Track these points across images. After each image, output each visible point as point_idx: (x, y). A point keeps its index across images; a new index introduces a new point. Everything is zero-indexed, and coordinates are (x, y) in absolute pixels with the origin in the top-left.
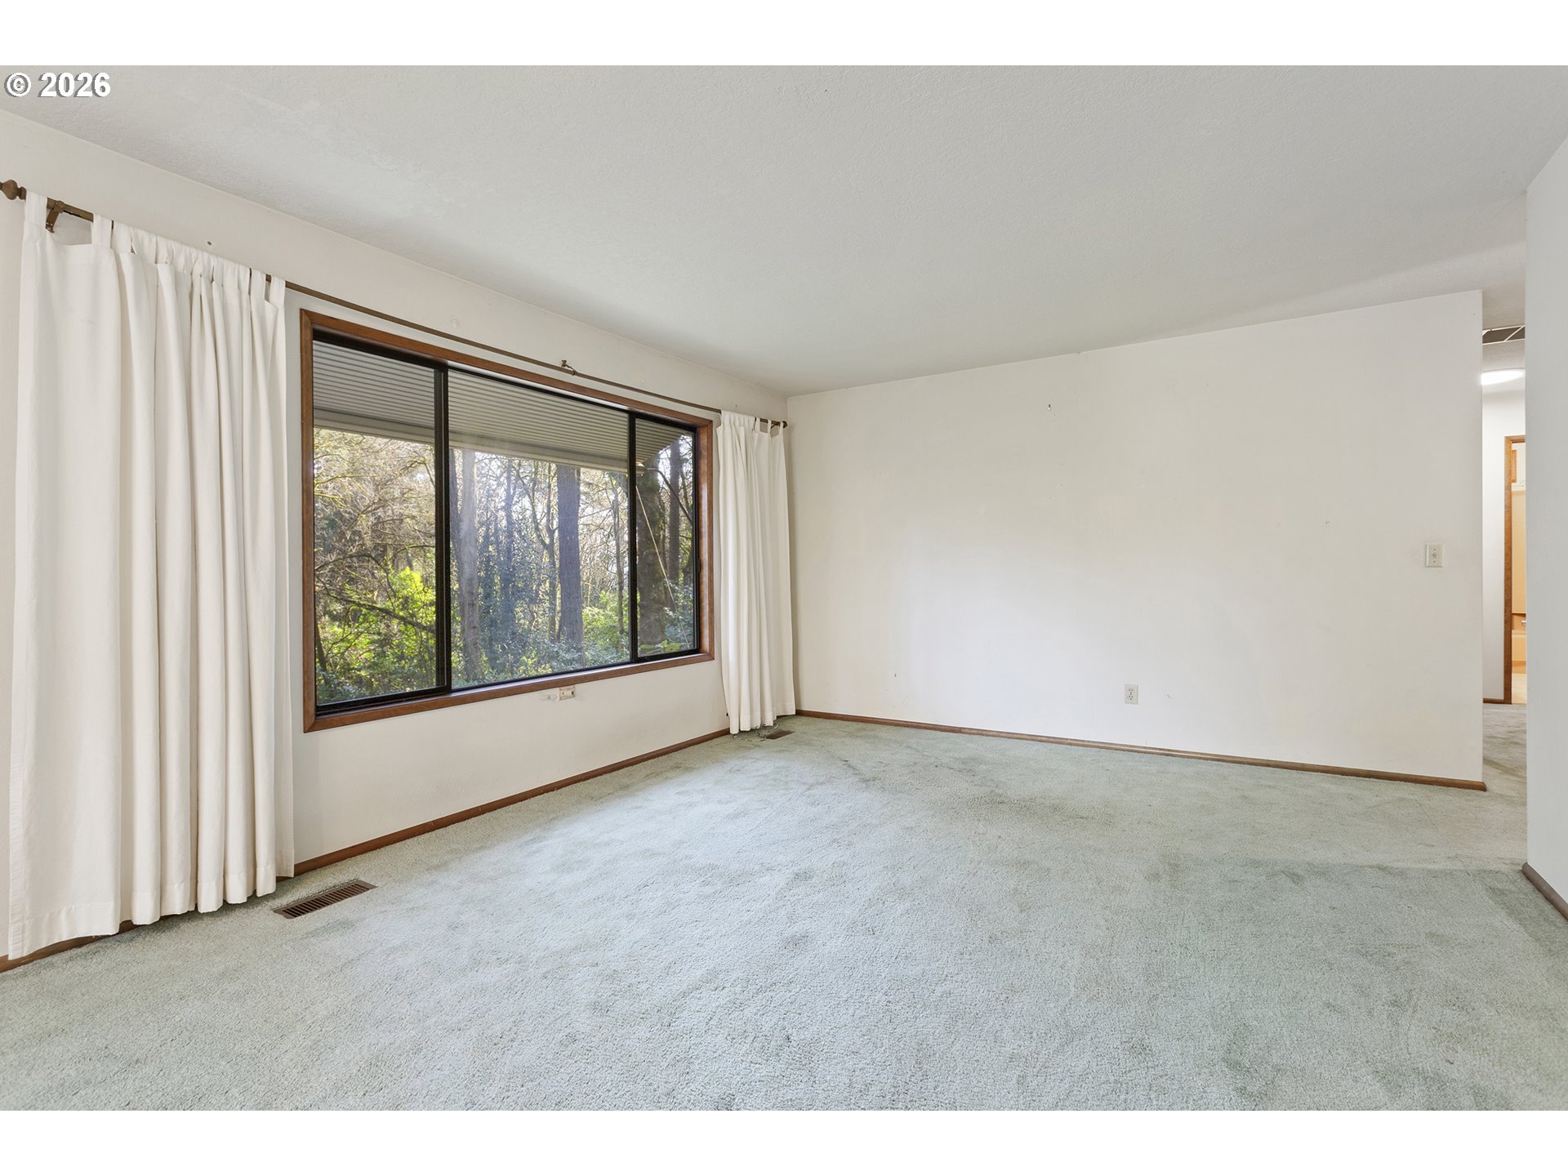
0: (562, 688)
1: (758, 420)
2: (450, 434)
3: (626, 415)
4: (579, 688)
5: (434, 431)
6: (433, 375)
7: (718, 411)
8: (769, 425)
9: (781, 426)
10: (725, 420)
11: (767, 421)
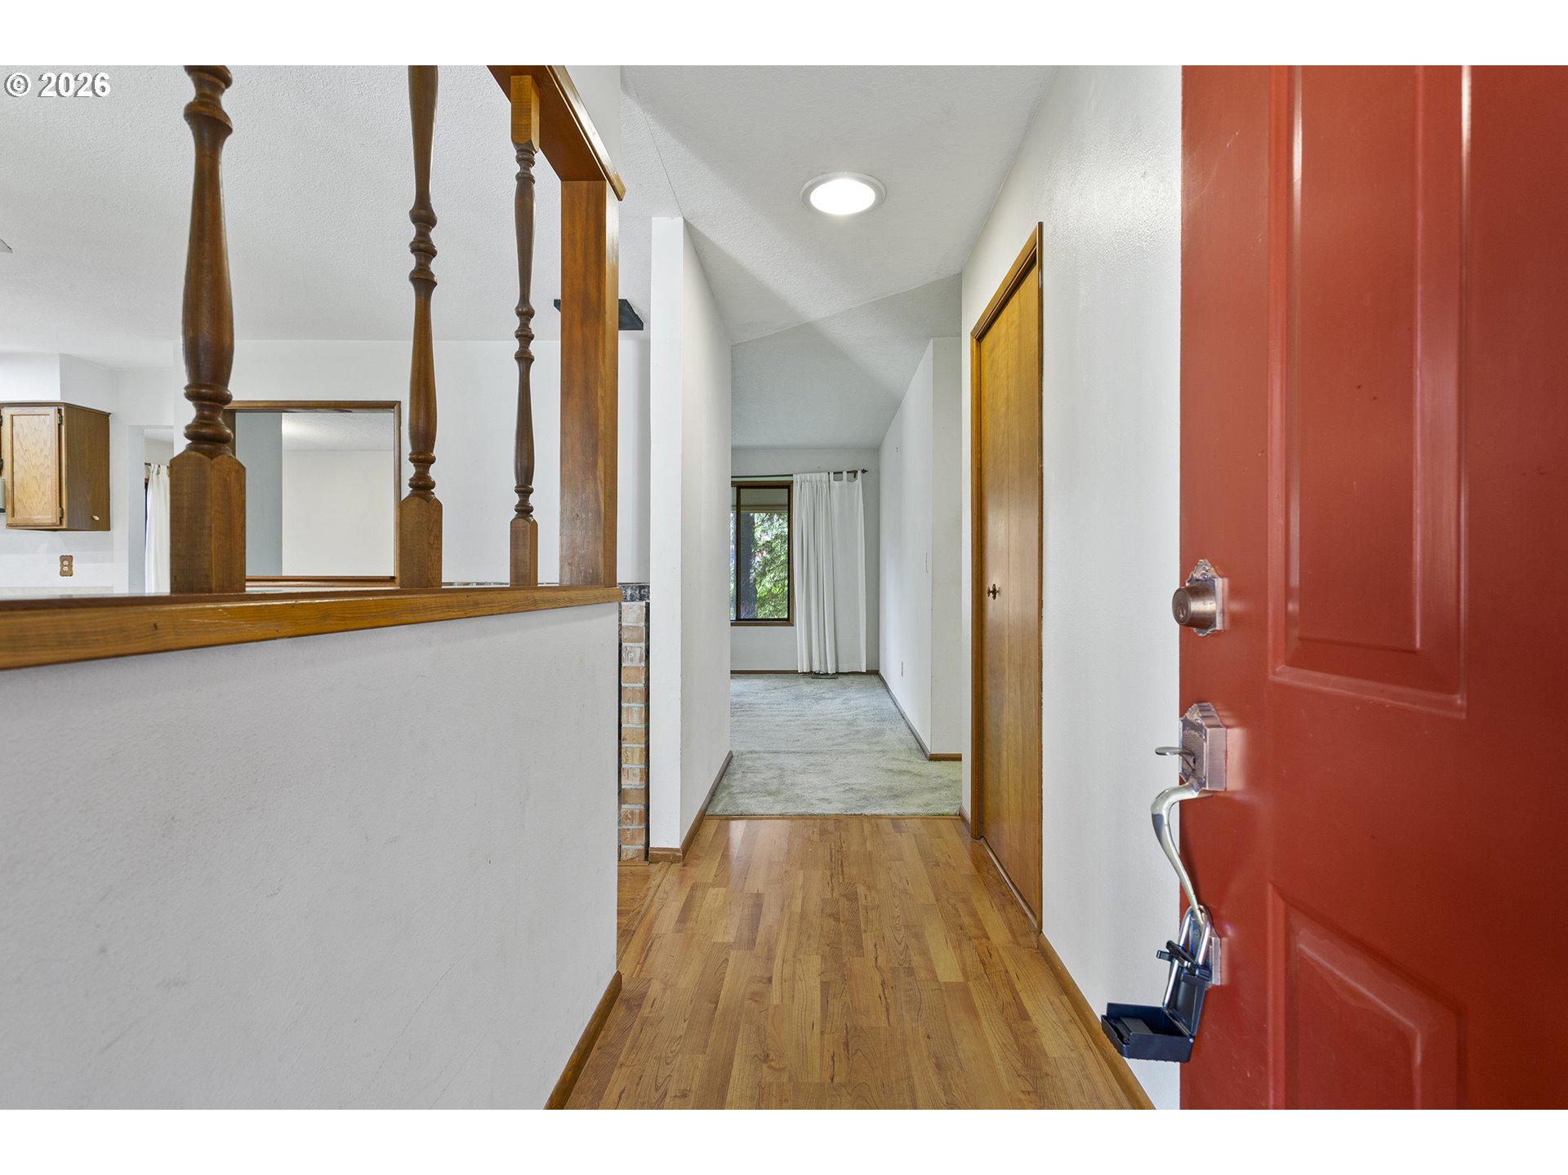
1: (832, 475)
7: (792, 475)
8: (845, 473)
9: (859, 473)
10: (796, 479)
11: (842, 473)
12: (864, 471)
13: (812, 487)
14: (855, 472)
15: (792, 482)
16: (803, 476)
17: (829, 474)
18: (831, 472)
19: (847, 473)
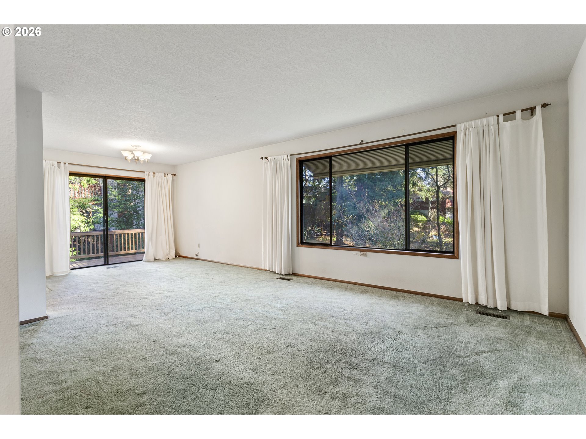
0: (361, 252)
3: (405, 146)
5: (329, 174)
6: (329, 160)
7: (455, 126)
8: (518, 114)
9: (538, 110)
10: (460, 129)
11: (514, 112)
12: (544, 105)
13: (478, 133)
14: (532, 110)
15: (456, 132)
16: (467, 124)
17: (498, 116)
18: (501, 114)
19: (521, 112)
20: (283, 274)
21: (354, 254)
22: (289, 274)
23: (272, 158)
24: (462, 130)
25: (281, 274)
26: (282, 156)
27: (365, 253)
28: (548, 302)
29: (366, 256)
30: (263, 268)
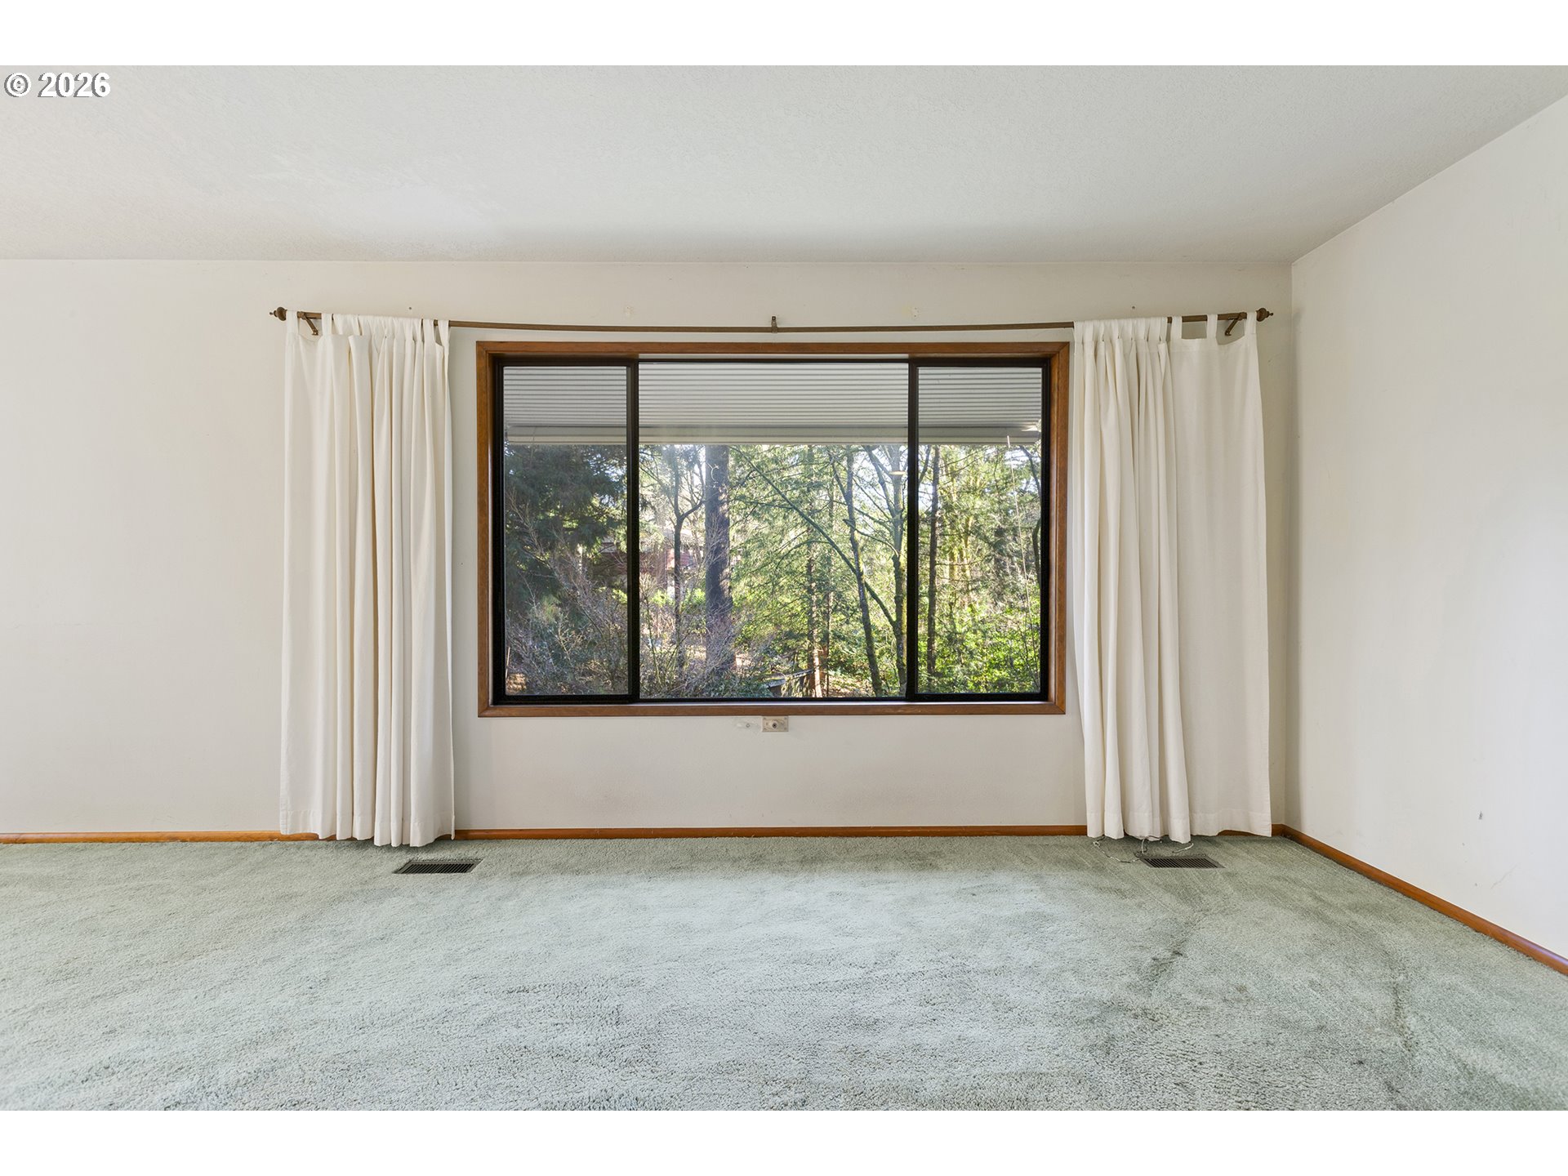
0: (767, 717)
1: (1177, 323)
2: (641, 431)
3: (906, 366)
4: (794, 720)
5: (625, 429)
6: (625, 372)
7: (1071, 325)
8: (1212, 323)
9: (1249, 324)
10: (1083, 336)
11: (1205, 318)
12: (1262, 315)
14: (1233, 322)
15: (1065, 346)
16: (1101, 327)
17: (1170, 320)
18: (1177, 316)
19: (1219, 319)
20: (416, 840)
21: (739, 725)
22: (442, 840)
23: (345, 322)
24: (1086, 341)
25: (404, 847)
26: (407, 323)
27: (782, 718)
28: (1269, 803)
29: (786, 729)
30: (284, 832)
